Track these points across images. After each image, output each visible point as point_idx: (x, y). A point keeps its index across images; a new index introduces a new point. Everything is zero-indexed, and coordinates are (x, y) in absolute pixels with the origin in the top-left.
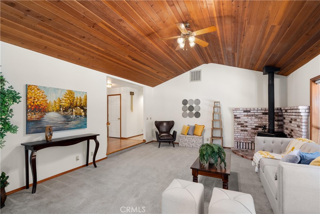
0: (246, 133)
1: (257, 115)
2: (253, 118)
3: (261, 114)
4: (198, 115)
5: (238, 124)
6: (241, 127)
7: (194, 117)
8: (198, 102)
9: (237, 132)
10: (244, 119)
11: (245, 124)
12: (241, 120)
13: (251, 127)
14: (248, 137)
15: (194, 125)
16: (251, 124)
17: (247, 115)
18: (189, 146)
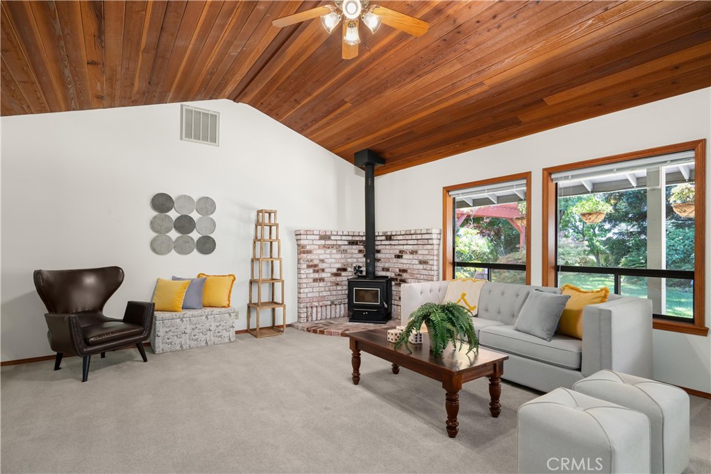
0: (322, 284)
1: (340, 245)
2: (334, 251)
3: (346, 243)
4: (207, 245)
5: (309, 267)
6: (314, 271)
7: (195, 251)
8: (207, 205)
9: (307, 283)
10: (319, 255)
11: (321, 266)
12: (313, 257)
13: (330, 270)
14: (325, 294)
15: (193, 275)
16: (330, 264)
17: (325, 247)
18: (193, 344)
